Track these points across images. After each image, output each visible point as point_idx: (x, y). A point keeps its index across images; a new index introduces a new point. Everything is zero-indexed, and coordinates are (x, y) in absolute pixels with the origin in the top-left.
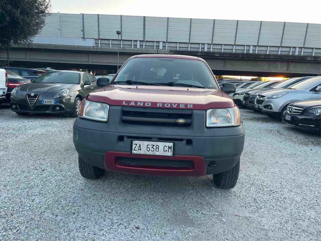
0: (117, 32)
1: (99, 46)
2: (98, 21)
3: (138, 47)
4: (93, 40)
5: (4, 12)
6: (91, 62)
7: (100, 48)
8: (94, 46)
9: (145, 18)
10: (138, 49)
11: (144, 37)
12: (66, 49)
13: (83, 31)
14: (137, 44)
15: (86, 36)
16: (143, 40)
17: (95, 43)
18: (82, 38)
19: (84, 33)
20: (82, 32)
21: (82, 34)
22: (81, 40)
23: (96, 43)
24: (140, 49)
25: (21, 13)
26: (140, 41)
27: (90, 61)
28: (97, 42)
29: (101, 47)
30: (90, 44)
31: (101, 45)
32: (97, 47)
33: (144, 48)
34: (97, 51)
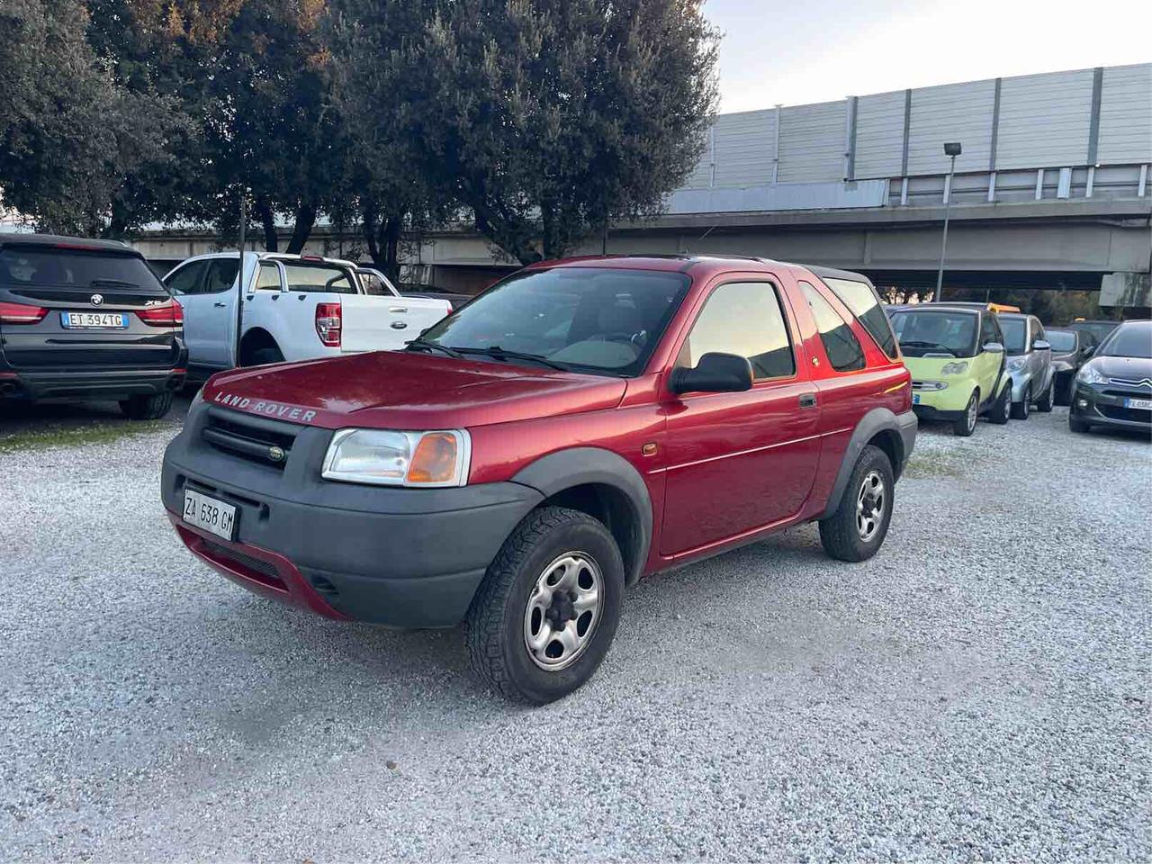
0: (946, 146)
1: (903, 203)
2: (908, 115)
3: (1064, 191)
4: (883, 182)
5: (578, 133)
6: (869, 260)
7: (906, 208)
8: (883, 206)
9: (1102, 74)
10: (1063, 201)
11: (1093, 151)
12: (791, 222)
13: (851, 155)
14: (1058, 181)
15: (858, 174)
16: (1086, 164)
17: (887, 194)
18: (845, 180)
19: (852, 162)
20: (847, 161)
21: (846, 169)
22: (841, 186)
23: (891, 195)
24: (1073, 201)
25: (628, 129)
26: (1075, 169)
27: (867, 259)
28: (896, 189)
29: (908, 205)
30: (870, 197)
31: (913, 197)
32: (894, 207)
33: (1089, 193)
34: (893, 223)
